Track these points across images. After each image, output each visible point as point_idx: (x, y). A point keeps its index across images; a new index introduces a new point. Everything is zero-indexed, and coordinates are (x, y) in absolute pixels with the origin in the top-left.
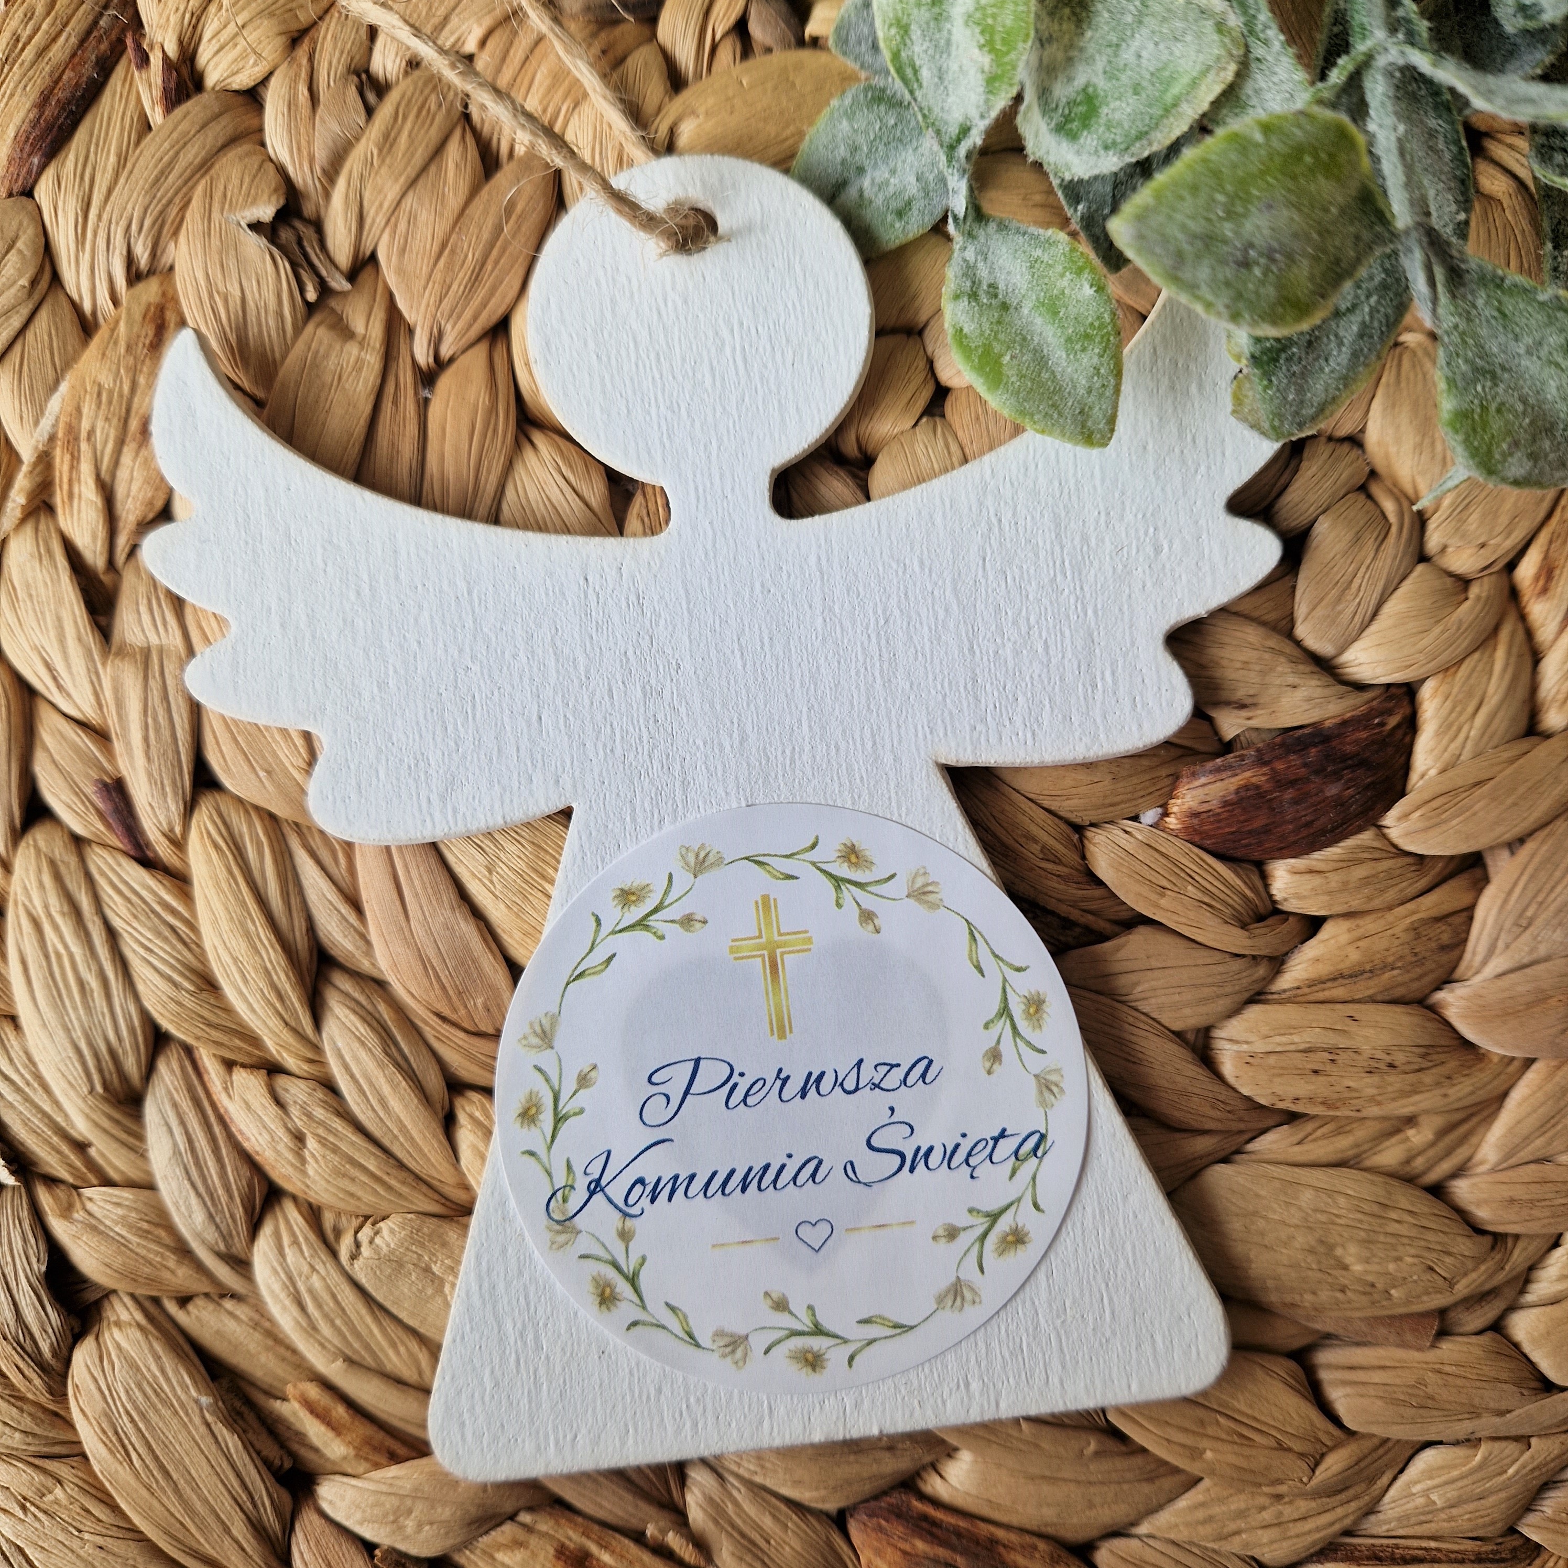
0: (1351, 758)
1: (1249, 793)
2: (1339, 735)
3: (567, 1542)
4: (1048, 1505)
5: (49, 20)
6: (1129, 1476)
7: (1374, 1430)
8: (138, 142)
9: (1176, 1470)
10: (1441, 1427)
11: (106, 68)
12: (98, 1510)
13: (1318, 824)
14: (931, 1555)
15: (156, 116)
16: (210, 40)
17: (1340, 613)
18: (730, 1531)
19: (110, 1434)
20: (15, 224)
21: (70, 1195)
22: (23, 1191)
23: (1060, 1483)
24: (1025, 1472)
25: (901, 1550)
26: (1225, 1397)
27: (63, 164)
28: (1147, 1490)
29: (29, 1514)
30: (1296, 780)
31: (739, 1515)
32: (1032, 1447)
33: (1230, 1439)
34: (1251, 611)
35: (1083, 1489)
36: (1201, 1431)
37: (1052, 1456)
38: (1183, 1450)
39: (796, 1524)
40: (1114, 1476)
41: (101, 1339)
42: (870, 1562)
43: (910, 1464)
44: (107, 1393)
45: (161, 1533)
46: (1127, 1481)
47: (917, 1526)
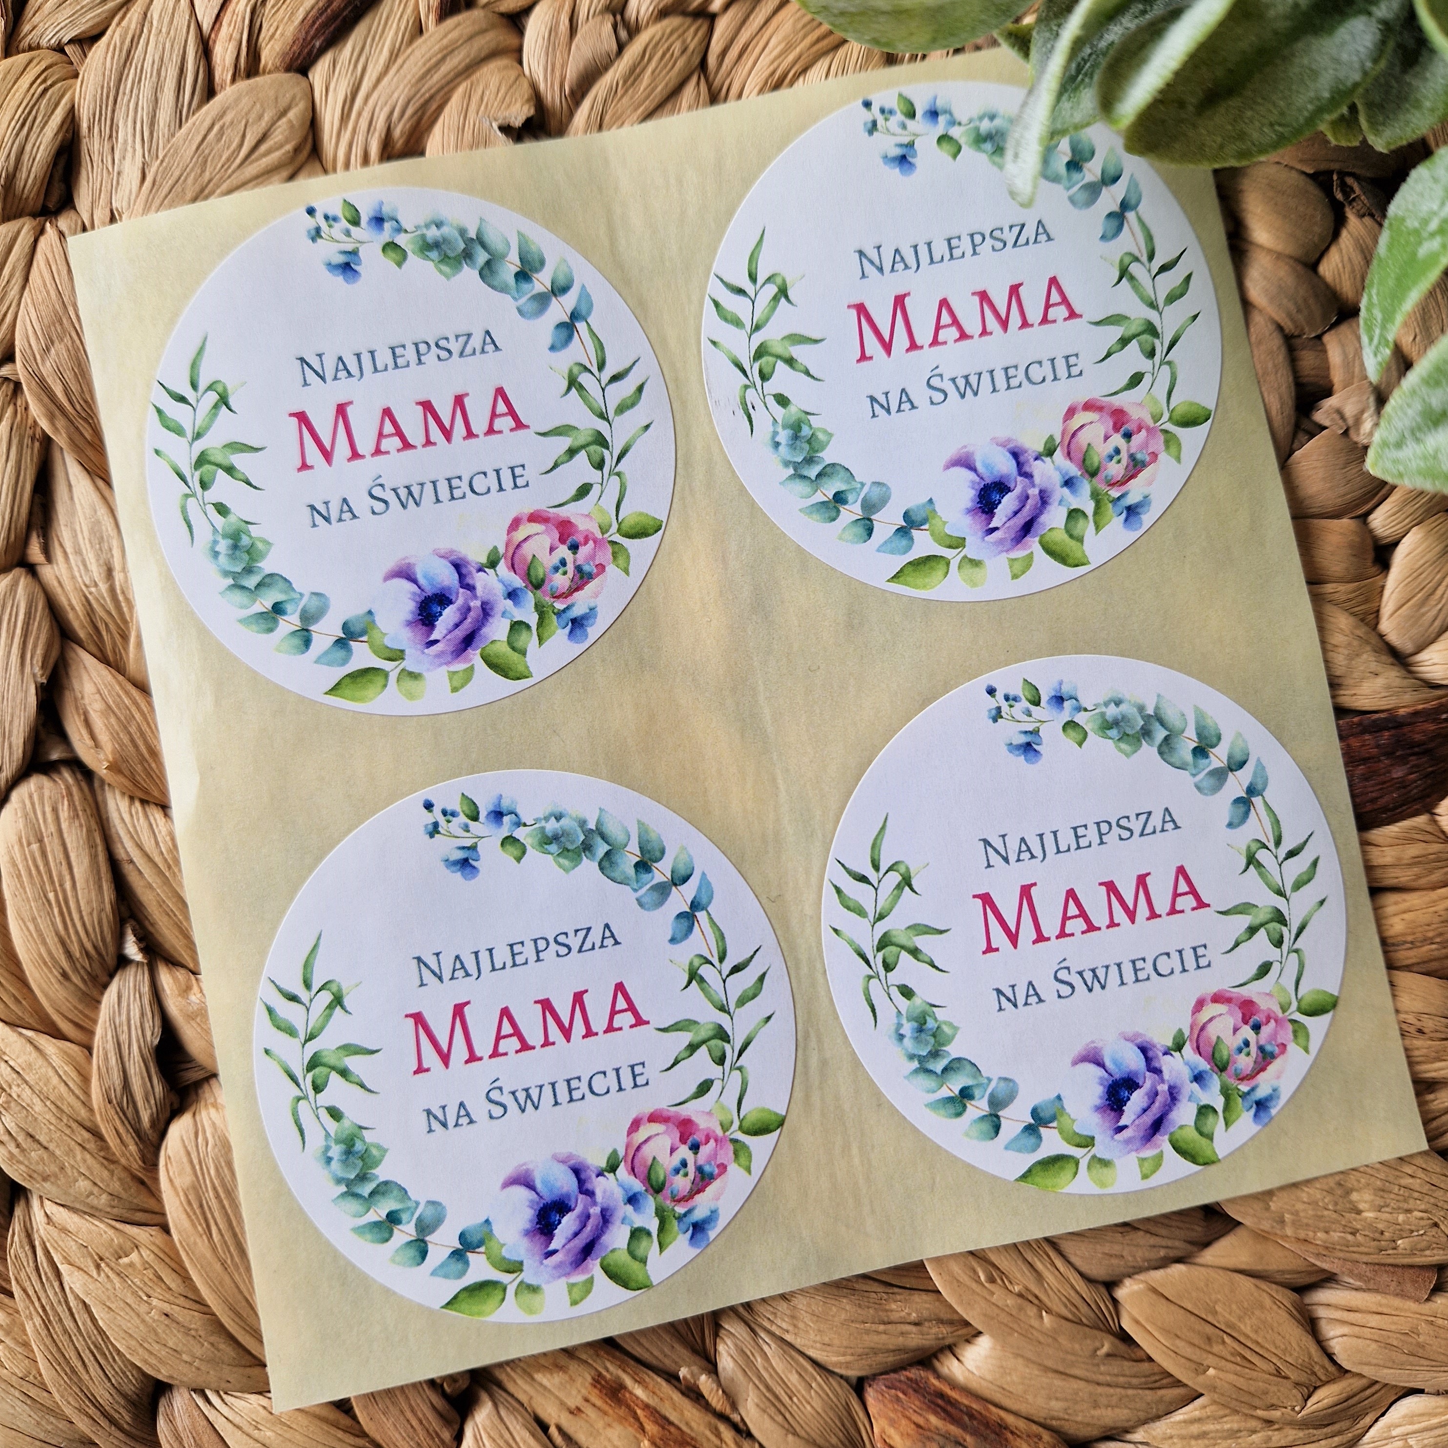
0: (1418, 746)
2: (1409, 724)
3: (606, 1374)
4: (1057, 1399)
6: (1135, 1381)
7: (1367, 1371)
8: (411, 41)
9: (1178, 1383)
10: (1428, 1375)
12: (170, 1279)
13: (1382, 802)
14: (943, 1432)
15: (430, 21)
17: (1424, 614)
18: (757, 1382)
19: (195, 1206)
20: (288, 96)
21: (189, 979)
22: (146, 968)
23: (1071, 1379)
24: (1040, 1365)
25: (914, 1423)
26: (1233, 1320)
27: (340, 51)
28: (1149, 1398)
29: (102, 1274)
30: (1369, 758)
31: (766, 1370)
32: (1050, 1340)
33: (1233, 1359)
34: (1345, 602)
35: (1091, 1388)
36: (1208, 1348)
37: (1067, 1352)
38: (1188, 1364)
39: (819, 1385)
40: (1121, 1380)
41: (198, 1117)
42: (883, 1431)
43: (933, 1343)
44: (197, 1167)
45: (227, 1309)
46: (1132, 1387)
47: (933, 1403)
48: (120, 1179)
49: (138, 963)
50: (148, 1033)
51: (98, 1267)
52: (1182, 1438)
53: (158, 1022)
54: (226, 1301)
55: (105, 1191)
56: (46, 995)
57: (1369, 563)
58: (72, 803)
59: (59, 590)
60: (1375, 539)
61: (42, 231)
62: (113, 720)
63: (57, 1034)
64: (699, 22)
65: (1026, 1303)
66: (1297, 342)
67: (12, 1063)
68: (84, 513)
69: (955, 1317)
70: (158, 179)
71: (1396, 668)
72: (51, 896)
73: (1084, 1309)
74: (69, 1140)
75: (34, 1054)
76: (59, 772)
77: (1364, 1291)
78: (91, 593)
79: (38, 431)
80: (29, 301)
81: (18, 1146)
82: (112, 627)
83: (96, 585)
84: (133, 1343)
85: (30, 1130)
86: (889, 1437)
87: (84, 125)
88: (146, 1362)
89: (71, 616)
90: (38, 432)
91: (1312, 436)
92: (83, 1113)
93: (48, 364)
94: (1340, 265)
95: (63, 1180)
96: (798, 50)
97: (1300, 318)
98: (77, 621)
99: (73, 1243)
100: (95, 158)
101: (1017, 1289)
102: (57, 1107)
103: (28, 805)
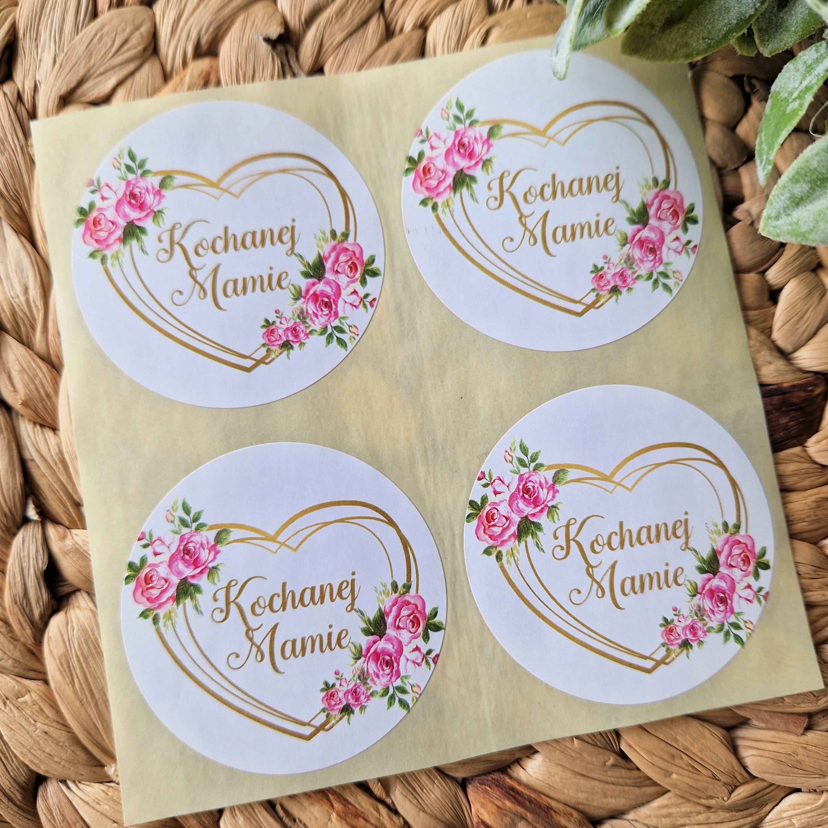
0: (795, 405)
2: (789, 392)
4: (582, 792)
6: (628, 782)
7: (766, 777)
9: (655, 784)
10: (804, 780)
12: (48, 711)
14: (513, 811)
17: (797, 329)
18: (402, 780)
19: (65, 666)
20: (141, 19)
21: (66, 532)
22: (40, 525)
23: (591, 780)
24: (572, 771)
25: (496, 805)
26: (688, 745)
28: (637, 792)
29: (8, 708)
32: (578, 756)
33: (688, 769)
35: (602, 785)
36: (672, 761)
37: (588, 763)
38: (660, 770)
39: (439, 782)
40: (621, 781)
41: (68, 614)
42: (477, 811)
43: (508, 756)
44: (67, 643)
45: (82, 729)
46: (627, 785)
47: (508, 793)
48: (20, 651)
49: (35, 522)
50: (40, 563)
51: (5, 703)
52: (657, 817)
53: (46, 556)
54: (81, 725)
55: (10, 657)
57: (766, 300)
60: (769, 286)
62: (26, 376)
66: (724, 171)
70: (63, 64)
71: (782, 360)
77: (764, 729)
78: (15, 302)
82: (27, 322)
83: (18, 297)
84: (25, 750)
86: (481, 814)
87: (21, 33)
88: (32, 761)
91: (733, 225)
94: (748, 129)
97: (726, 157)
98: (6, 318)
100: (27, 51)
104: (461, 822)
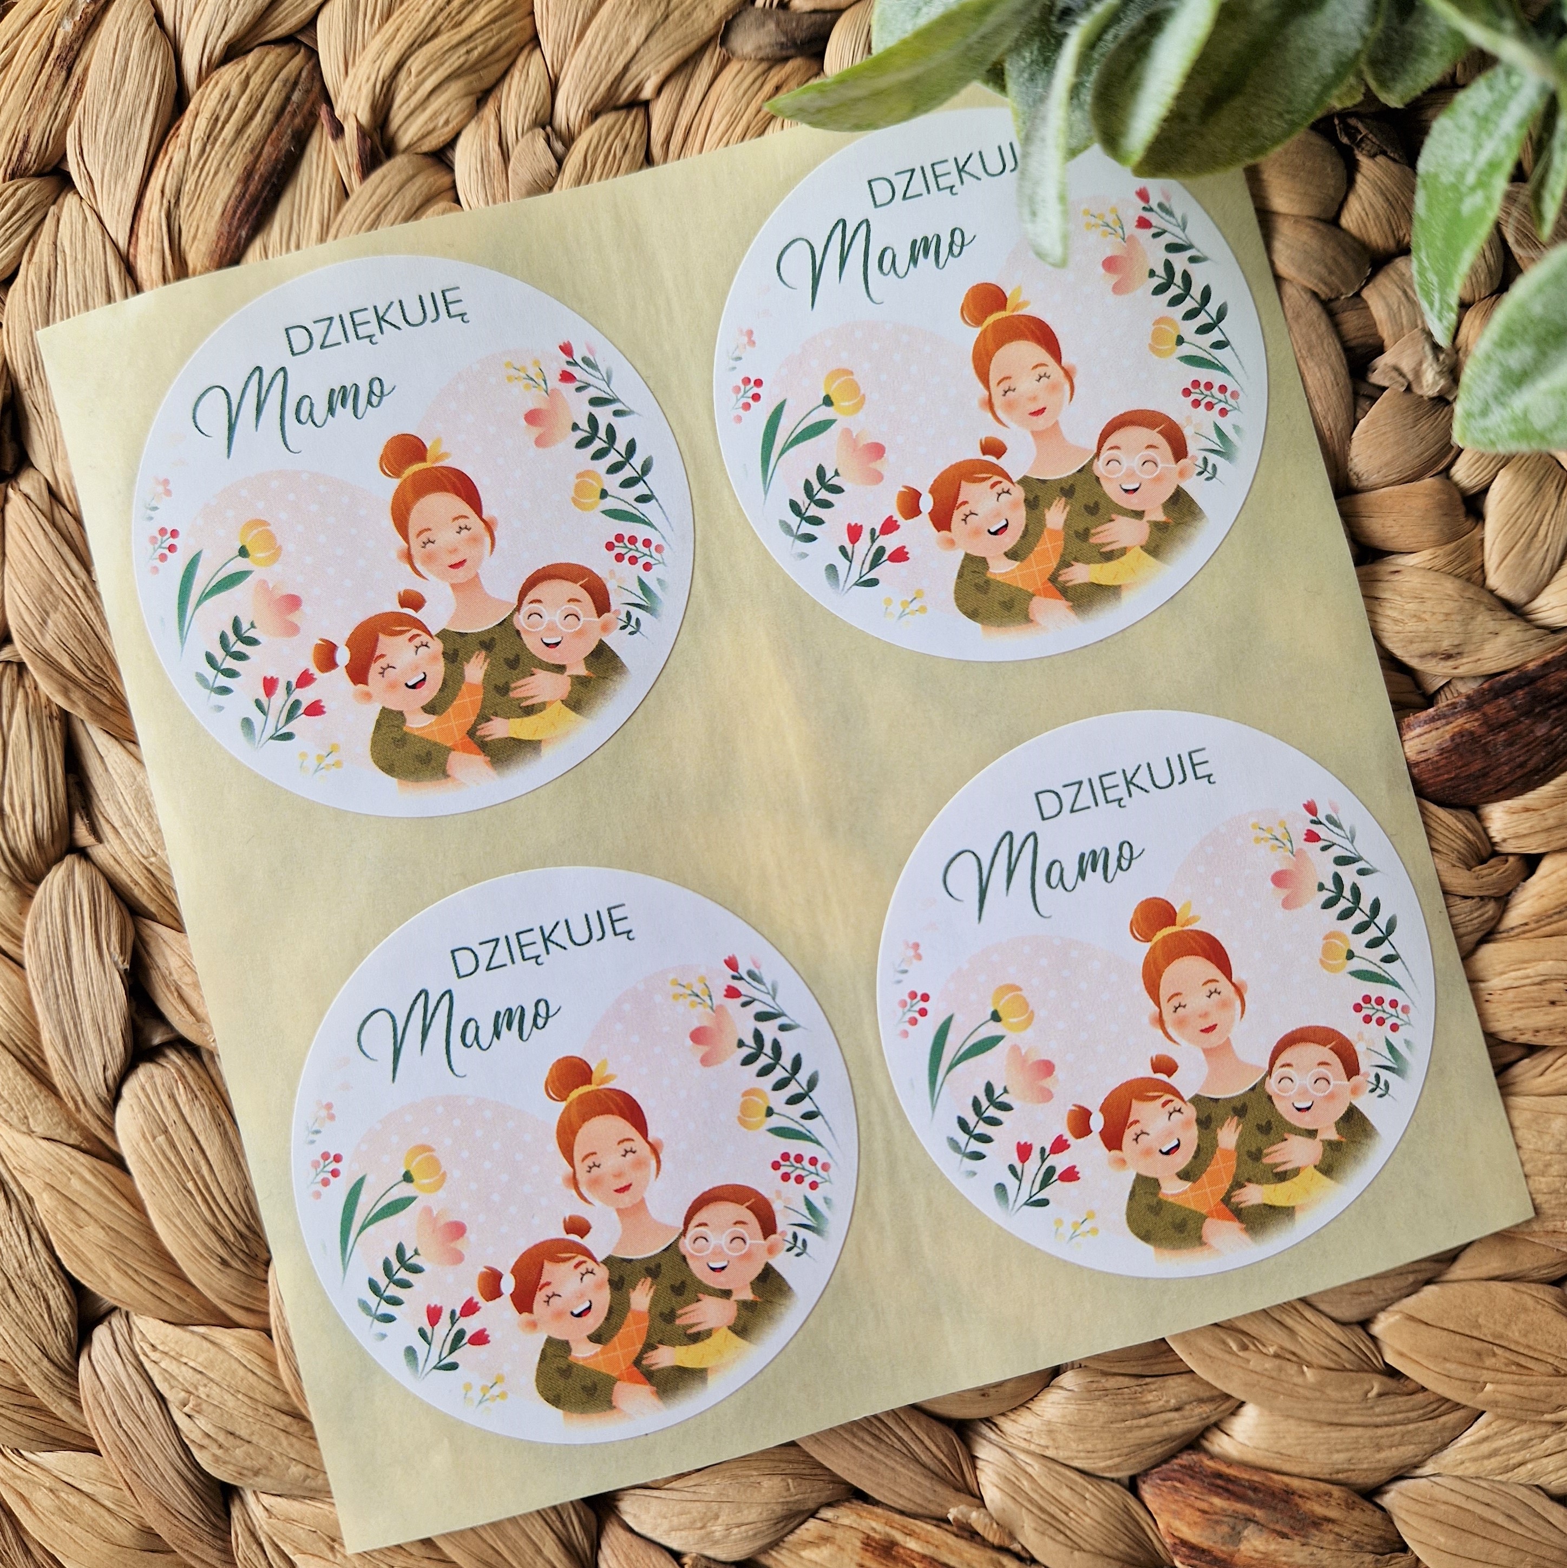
0: (1556, 697)
1: (1464, 739)
2: (1541, 677)
3: (873, 1534)
4: (1338, 1451)
5: (245, 98)
6: (1413, 1415)
8: (339, 208)
9: (1457, 1406)
11: (301, 140)
13: (1531, 764)
14: (1229, 1513)
15: (353, 180)
16: (400, 107)
17: (1531, 559)
18: (1029, 1506)
23: (1349, 1428)
24: (1313, 1421)
25: (1199, 1510)
26: (1500, 1329)
27: (269, 235)
28: (1431, 1428)
29: (339, 1556)
30: (1508, 723)
31: (1036, 1491)
32: (1318, 1394)
33: (1508, 1369)
34: (1445, 566)
35: (1370, 1432)
36: (1480, 1364)
37: (1338, 1402)
38: (1464, 1384)
39: (1093, 1494)
40: (1399, 1416)
42: (1168, 1526)
43: (1199, 1424)
45: (474, 1561)
46: (1411, 1421)
47: (1213, 1485)
51: (332, 1549)
52: (1474, 1460)
56: (210, 1288)
57: (1462, 518)
58: (187, 1085)
59: (117, 868)
60: (1463, 492)
61: (6, 499)
63: (230, 1324)
64: (634, 112)
65: (1284, 1363)
66: (1336, 305)
67: (191, 1364)
68: (123, 783)
69: (1215, 1393)
71: (1516, 622)
72: (190, 1185)
73: (1345, 1354)
74: (271, 1429)
75: (213, 1349)
76: (165, 1056)
78: (151, 864)
79: (54, 708)
80: (13, 577)
81: (220, 1446)
83: (155, 854)
85: (229, 1428)
86: (1176, 1530)
87: (22, 378)
89: (137, 892)
90: (55, 711)
91: (1374, 400)
92: (278, 1399)
93: (48, 637)
94: (1363, 214)
95: (274, 1471)
96: (745, 118)
97: (1334, 279)
98: (144, 895)
99: (301, 1531)
100: (42, 408)
101: (1272, 1350)
102: (250, 1398)
103: (144, 1099)
104: (1148, 1551)
